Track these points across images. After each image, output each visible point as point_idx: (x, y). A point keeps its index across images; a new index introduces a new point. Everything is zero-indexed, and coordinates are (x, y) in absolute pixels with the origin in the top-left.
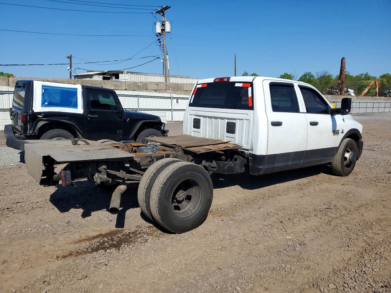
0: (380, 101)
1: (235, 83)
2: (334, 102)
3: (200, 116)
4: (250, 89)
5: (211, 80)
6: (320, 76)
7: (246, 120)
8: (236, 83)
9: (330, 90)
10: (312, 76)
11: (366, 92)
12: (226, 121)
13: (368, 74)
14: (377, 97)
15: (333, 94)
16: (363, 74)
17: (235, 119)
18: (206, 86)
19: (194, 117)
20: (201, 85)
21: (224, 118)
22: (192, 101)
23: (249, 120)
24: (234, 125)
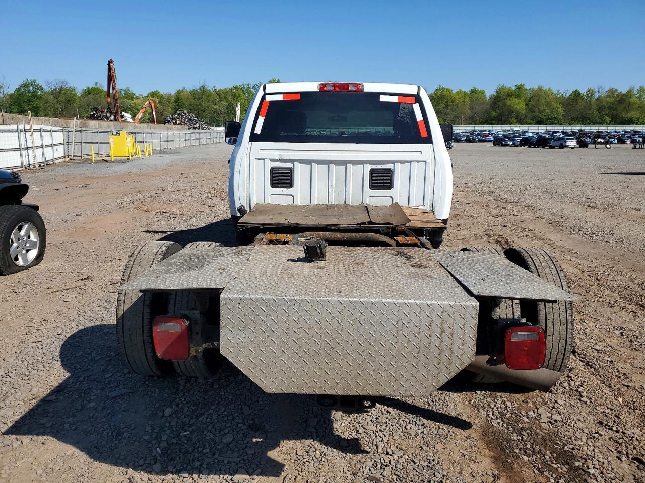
0: (175, 132)
1: (377, 95)
2: (132, 133)
3: (293, 161)
4: (416, 107)
5: (312, 87)
6: (53, 87)
7: (418, 162)
8: (381, 96)
9: (94, 114)
10: (40, 88)
11: (139, 117)
12: (368, 167)
13: (130, 89)
14: (155, 125)
15: (101, 119)
16: (122, 89)
17: (393, 162)
18: (298, 97)
19: (270, 165)
20: (282, 95)
21: (362, 163)
22: (258, 131)
23: (426, 162)
24: (390, 173)
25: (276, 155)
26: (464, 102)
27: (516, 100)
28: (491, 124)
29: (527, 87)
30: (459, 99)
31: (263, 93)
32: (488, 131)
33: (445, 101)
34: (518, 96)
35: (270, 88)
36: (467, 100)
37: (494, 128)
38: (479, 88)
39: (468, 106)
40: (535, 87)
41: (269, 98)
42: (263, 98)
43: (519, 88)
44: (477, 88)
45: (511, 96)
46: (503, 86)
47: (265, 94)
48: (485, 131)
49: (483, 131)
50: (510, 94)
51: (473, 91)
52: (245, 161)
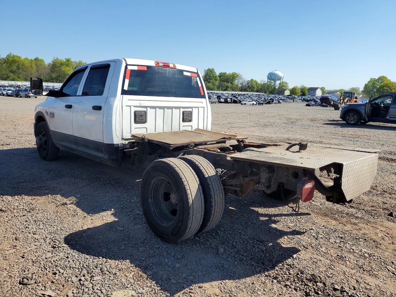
3: (146, 107)
7: (201, 108)
8: (184, 72)
12: (182, 110)
17: (192, 108)
18: (145, 69)
19: (133, 109)
20: (137, 66)
21: (179, 108)
22: (126, 88)
23: (204, 107)
24: (191, 113)
25: (137, 103)
26: (31, 66)
27: (68, 68)
28: (53, 82)
29: (73, 60)
30: (27, 64)
31: (125, 65)
32: (51, 86)
33: (16, 64)
34: (67, 65)
35: (130, 61)
36: (34, 65)
37: (55, 85)
38: (40, 58)
39: (34, 69)
40: (77, 61)
41: (130, 68)
42: (126, 67)
43: (68, 60)
44: (39, 57)
45: (63, 65)
46: (57, 58)
47: (127, 65)
48: (50, 86)
49: (48, 86)
50: (62, 64)
51: (36, 59)
52: (119, 107)
